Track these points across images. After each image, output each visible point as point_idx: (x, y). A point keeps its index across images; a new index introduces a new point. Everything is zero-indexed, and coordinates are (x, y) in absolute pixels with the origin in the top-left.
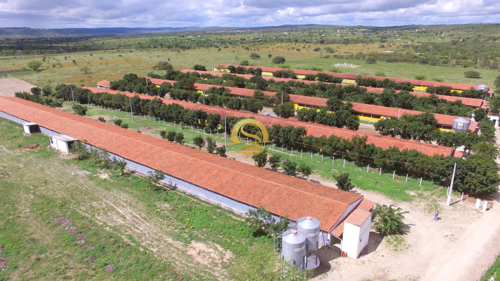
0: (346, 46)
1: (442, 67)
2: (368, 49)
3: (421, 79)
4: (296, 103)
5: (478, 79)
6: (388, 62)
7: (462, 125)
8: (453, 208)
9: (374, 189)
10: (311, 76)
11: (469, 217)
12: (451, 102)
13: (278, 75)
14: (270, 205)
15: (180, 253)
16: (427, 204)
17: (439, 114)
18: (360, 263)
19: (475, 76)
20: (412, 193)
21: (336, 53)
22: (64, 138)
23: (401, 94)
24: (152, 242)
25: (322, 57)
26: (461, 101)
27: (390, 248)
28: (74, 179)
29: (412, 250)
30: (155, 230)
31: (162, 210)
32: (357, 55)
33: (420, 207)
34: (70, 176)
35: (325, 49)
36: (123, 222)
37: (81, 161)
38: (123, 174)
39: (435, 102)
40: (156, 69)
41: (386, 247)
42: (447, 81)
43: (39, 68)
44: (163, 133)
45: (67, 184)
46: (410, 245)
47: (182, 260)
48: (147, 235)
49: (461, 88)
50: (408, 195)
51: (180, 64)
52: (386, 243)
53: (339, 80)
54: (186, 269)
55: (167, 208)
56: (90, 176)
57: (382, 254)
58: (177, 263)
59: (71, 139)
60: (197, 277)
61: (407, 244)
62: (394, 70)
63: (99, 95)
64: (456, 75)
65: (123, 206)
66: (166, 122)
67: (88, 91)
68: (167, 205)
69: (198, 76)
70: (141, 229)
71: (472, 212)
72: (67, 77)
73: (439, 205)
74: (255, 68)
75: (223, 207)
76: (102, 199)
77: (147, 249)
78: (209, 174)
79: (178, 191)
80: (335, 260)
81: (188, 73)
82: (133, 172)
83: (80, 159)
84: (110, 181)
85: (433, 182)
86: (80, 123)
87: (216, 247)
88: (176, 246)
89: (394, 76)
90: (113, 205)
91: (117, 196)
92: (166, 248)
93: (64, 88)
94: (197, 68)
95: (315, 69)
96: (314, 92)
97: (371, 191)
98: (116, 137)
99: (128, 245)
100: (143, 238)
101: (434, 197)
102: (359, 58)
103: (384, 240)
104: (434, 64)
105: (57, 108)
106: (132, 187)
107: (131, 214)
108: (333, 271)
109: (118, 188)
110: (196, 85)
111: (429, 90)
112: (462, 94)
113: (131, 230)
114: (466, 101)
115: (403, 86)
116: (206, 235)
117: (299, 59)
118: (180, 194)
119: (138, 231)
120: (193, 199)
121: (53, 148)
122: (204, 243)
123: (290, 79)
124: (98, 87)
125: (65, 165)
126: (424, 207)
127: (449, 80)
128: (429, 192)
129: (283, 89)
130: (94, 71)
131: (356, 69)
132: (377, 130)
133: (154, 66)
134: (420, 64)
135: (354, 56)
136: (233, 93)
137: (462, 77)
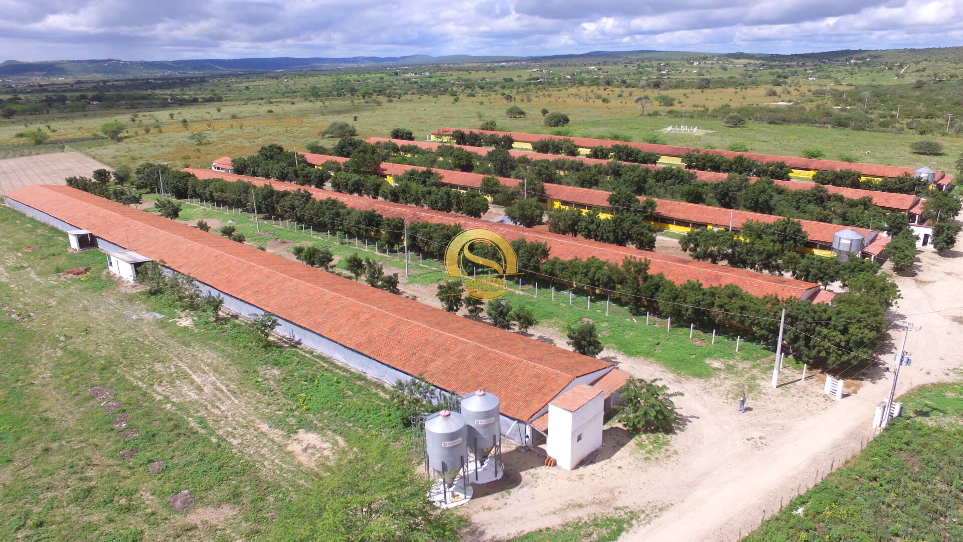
0: (702, 92)
1: (875, 134)
2: (744, 98)
3: (816, 157)
4: (556, 200)
5: (937, 158)
6: (770, 123)
7: (849, 242)
8: (783, 392)
9: (647, 355)
10: (601, 150)
11: (806, 407)
12: (852, 200)
13: (542, 147)
14: (440, 374)
15: (276, 448)
16: (736, 383)
18: (574, 477)
19: (932, 151)
20: (716, 364)
21: (677, 107)
22: (130, 257)
23: (758, 184)
24: (235, 429)
25: (645, 113)
27: (637, 455)
28: (133, 326)
29: (677, 460)
30: (245, 411)
31: (266, 379)
32: (715, 110)
33: (720, 388)
34: (128, 321)
35: (656, 99)
36: (197, 397)
37: (153, 297)
38: (218, 319)
39: (820, 199)
40: (327, 136)
41: (631, 454)
42: (870, 159)
43: (120, 135)
44: (299, 251)
45: (121, 333)
46: (676, 453)
47: (276, 458)
48: (230, 419)
49: (878, 174)
50: (707, 367)
51: (373, 128)
52: (634, 446)
53: (652, 159)
54: (278, 472)
55: (274, 376)
56: (162, 322)
57: (619, 465)
58: (266, 463)
59: (141, 258)
60: (291, 486)
61: (672, 449)
62: (775, 140)
63: (207, 183)
64: (897, 149)
65: (204, 372)
66: (315, 233)
67: (189, 175)
68: (276, 372)
69: (396, 149)
70: (223, 408)
71: (815, 400)
72: (166, 150)
73: (759, 385)
74: (501, 134)
75: (368, 378)
76: (172, 358)
77: (224, 440)
78: (353, 320)
79: (302, 349)
80: (532, 471)
81: (378, 143)
82: (236, 317)
83: (154, 293)
84: (193, 331)
85: (763, 346)
86: (162, 232)
87: (337, 441)
88: (271, 436)
89: (769, 150)
90: (188, 370)
91: (197, 355)
92: (255, 439)
93: (149, 170)
94: (397, 134)
95: (616, 138)
96: (595, 180)
97: (642, 358)
98: (216, 257)
99: (195, 433)
100: (222, 422)
101: (755, 371)
102: (716, 116)
103: (632, 443)
105: (133, 206)
106: (227, 340)
107: (214, 384)
108: (522, 487)
109: (204, 342)
110: (383, 165)
111: (817, 178)
112: (882, 186)
113: (206, 409)
115: (771, 168)
116: (326, 421)
118: (303, 354)
119: (216, 411)
120: (322, 363)
121: (112, 274)
122: (318, 434)
123: (562, 156)
124: (213, 168)
125: (126, 303)
126: (728, 388)
127: (876, 158)
128: (749, 362)
129: (540, 174)
130: (214, 140)
131: (699, 138)
132: (685, 250)
133: (323, 130)
134: (833, 127)
135: (709, 112)
136: (447, 182)
137: (906, 153)
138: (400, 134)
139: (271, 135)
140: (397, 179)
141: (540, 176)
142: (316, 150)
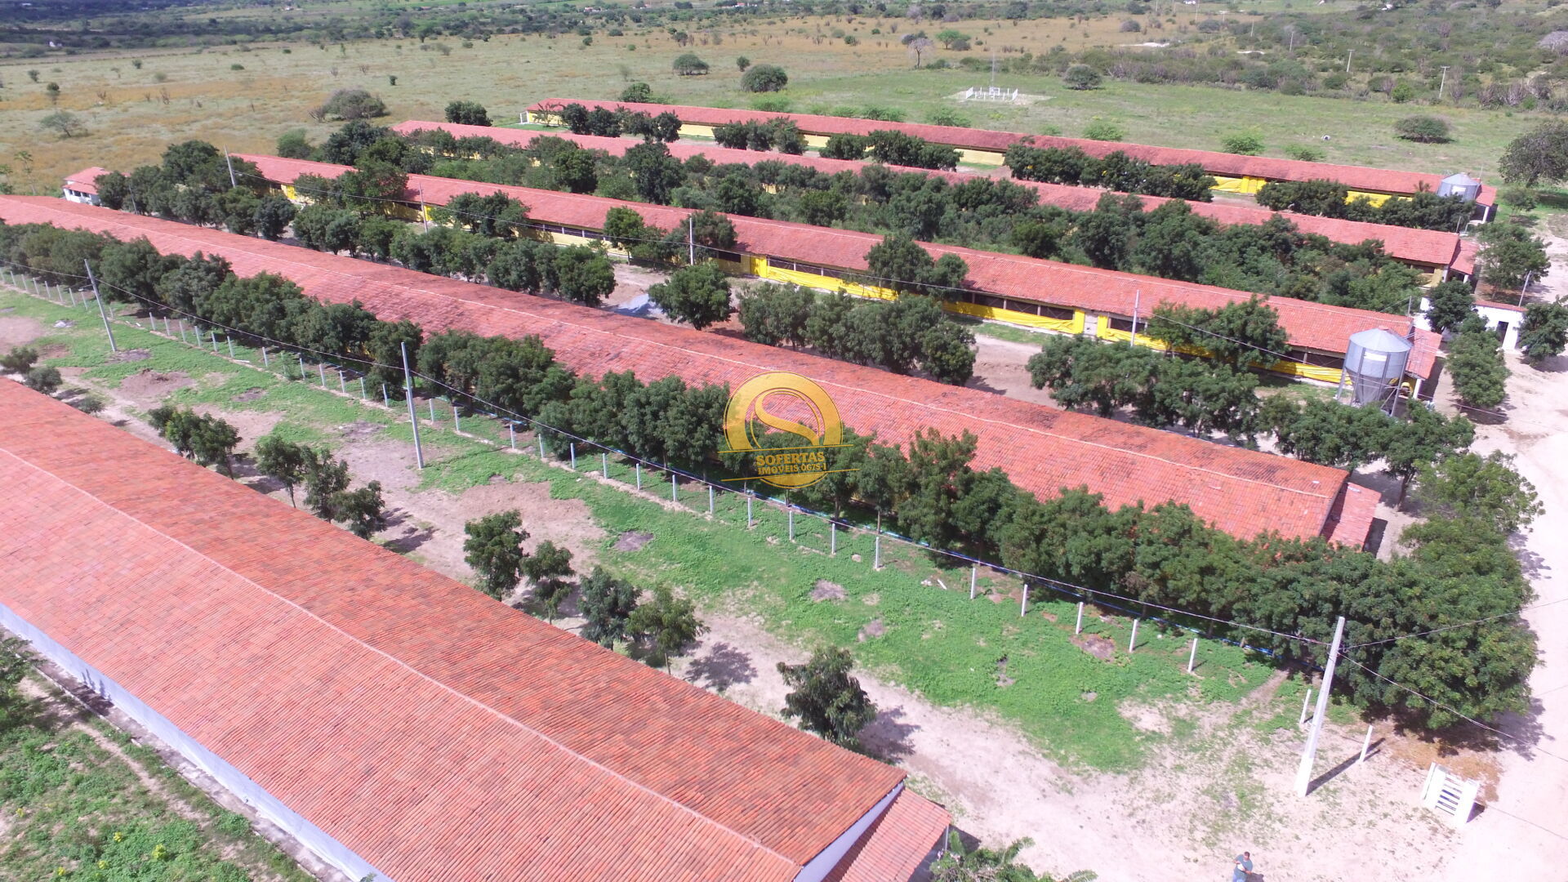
0: (1015, 24)
1: (1323, 101)
2: (1086, 35)
3: (1246, 150)
4: (759, 256)
5: (1442, 148)
6: (1142, 81)
7: (1383, 358)
8: (1324, 806)
9: (981, 696)
10: (849, 142)
11: (1391, 862)
12: (1345, 247)
13: (735, 137)
16: (1207, 783)
17: (1296, 301)
19: (1431, 134)
20: (1148, 719)
21: (975, 52)
23: (1162, 215)
25: (923, 64)
26: (1379, 245)
32: (1042, 58)
33: (1171, 805)
35: (940, 37)
39: (1283, 245)
40: (329, 116)
42: (1337, 153)
49: (1382, 187)
50: (1126, 729)
53: (945, 158)
62: (1159, 113)
64: (1369, 129)
69: (449, 144)
71: (1403, 830)
73: (1262, 788)
74: (654, 111)
75: (260, 828)
79: (103, 727)
81: (417, 133)
85: (1248, 649)
89: (1154, 134)
94: (457, 114)
95: (875, 114)
96: (839, 209)
97: (968, 710)
101: (1243, 737)
102: (1045, 69)
104: (1295, 91)
110: (414, 182)
111: (1268, 198)
112: (1385, 212)
114: (1400, 241)
115: (1177, 177)
117: (840, 76)
118: (103, 743)
120: (144, 775)
123: (774, 154)
124: (67, 192)
126: (1191, 806)
127: (1342, 148)
128: (1224, 707)
129: (727, 196)
130: (103, 126)
131: (1025, 111)
132: (1040, 386)
133: (321, 104)
134: (1249, 88)
135: (1033, 62)
136: (539, 218)
137: (1389, 138)
138: (462, 113)
139: (220, 115)
140: (439, 214)
141: (728, 200)
142: (293, 148)
